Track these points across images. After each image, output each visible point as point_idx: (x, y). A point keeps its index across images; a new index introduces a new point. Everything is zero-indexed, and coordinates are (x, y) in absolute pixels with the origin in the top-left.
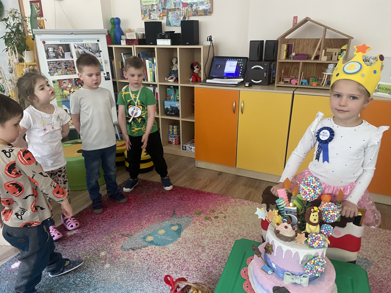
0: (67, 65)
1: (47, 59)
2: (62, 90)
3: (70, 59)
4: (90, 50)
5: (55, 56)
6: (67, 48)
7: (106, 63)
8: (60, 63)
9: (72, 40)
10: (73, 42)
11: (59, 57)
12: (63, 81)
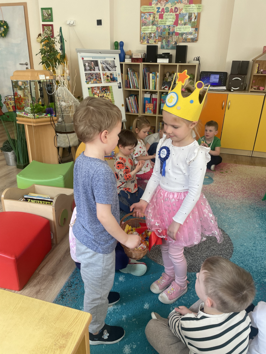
0: (96, 76)
1: (85, 71)
2: (94, 95)
3: (98, 72)
4: (110, 65)
5: (89, 69)
6: (96, 63)
7: (119, 75)
8: (92, 75)
9: (99, 57)
10: (100, 59)
11: (92, 70)
12: (94, 88)
